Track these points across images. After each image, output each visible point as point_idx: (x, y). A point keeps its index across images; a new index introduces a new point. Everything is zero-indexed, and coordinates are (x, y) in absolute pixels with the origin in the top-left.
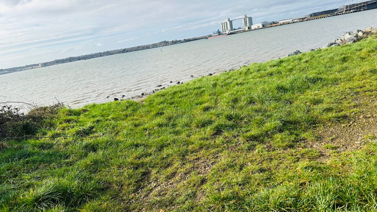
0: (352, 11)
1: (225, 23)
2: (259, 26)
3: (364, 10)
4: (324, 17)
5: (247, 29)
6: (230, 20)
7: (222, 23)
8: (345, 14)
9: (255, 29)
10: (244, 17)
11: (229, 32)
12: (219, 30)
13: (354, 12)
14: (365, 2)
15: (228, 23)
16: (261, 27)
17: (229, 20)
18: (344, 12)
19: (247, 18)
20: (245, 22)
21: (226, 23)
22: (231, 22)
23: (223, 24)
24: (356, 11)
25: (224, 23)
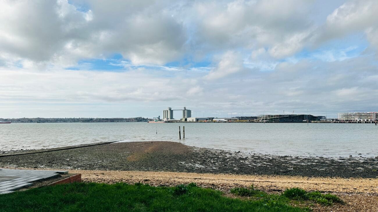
1: (166, 111)
2: (193, 120)
3: (275, 122)
4: (243, 122)
5: (184, 120)
6: (172, 110)
7: (164, 111)
8: (261, 122)
9: (190, 122)
10: (183, 109)
11: (166, 120)
12: (160, 116)
13: (266, 122)
14: (278, 116)
15: (169, 112)
16: (195, 121)
17: (170, 110)
18: (260, 121)
19: (186, 111)
20: (184, 113)
22: (172, 112)
24: (268, 122)
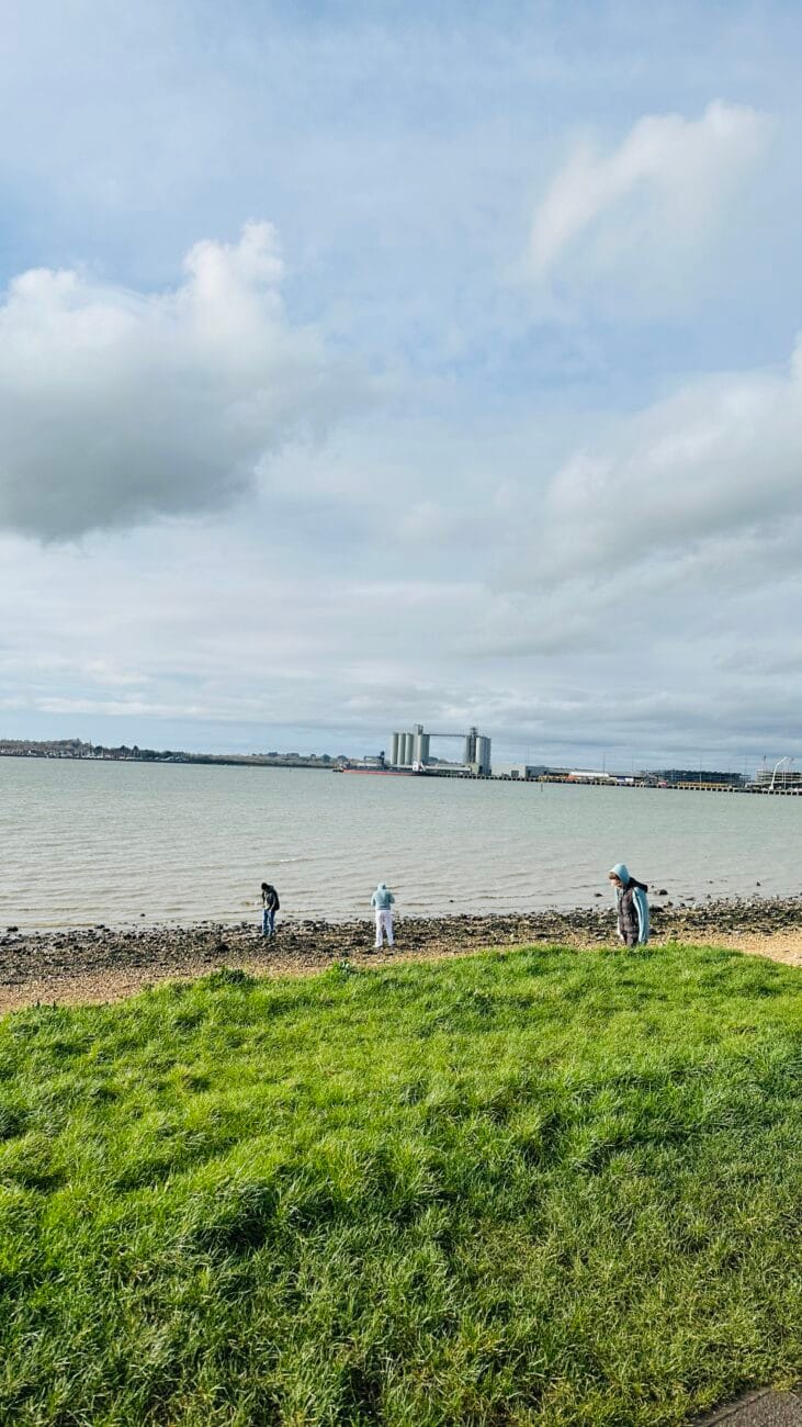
0: (791, 790)
1: (407, 737)
2: (517, 772)
5: (476, 770)
6: (427, 733)
7: (397, 734)
9: (506, 778)
10: (469, 733)
12: (383, 753)
15: (418, 740)
16: (522, 774)
17: (420, 732)
19: (478, 740)
20: (471, 748)
21: (412, 736)
22: (426, 738)
23: (400, 737)
25: (404, 735)
